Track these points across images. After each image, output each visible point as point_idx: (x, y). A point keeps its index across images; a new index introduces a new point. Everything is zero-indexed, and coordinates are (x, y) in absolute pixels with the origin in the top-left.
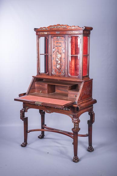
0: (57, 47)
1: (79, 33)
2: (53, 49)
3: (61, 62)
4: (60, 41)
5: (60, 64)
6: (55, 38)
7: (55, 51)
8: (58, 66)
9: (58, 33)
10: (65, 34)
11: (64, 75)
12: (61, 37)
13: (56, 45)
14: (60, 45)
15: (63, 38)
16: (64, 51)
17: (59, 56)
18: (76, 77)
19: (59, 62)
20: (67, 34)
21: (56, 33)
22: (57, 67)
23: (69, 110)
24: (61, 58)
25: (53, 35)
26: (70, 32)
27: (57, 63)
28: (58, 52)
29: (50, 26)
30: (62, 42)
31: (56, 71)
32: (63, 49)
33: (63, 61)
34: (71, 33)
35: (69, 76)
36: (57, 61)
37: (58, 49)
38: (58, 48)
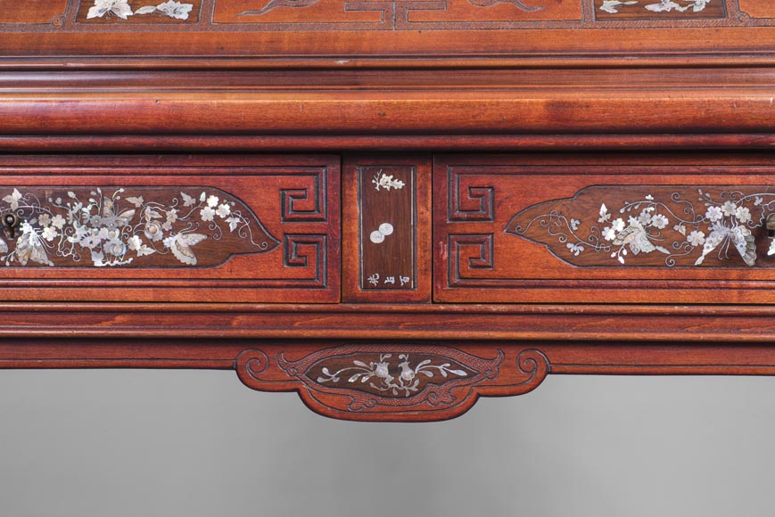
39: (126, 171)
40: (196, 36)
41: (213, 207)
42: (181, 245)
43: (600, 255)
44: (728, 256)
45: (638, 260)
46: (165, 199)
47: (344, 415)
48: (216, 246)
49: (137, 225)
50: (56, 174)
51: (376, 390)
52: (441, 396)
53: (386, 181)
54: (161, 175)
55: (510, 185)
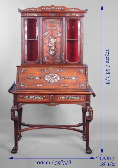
0: (49, 31)
1: (80, 16)
2: (45, 34)
3: (55, 47)
4: (54, 25)
5: (54, 50)
6: (47, 20)
7: (47, 35)
8: (52, 52)
9: (53, 15)
10: (63, 17)
11: (60, 61)
12: (56, 20)
13: (49, 29)
14: (55, 28)
15: (59, 21)
16: (60, 35)
17: (53, 41)
18: (76, 63)
19: (54, 47)
20: (64, 17)
21: (50, 15)
22: (50, 54)
23: (81, 99)
24: (55, 43)
25: (46, 18)
26: (68, 15)
27: (50, 49)
28: (52, 36)
29: (41, 7)
30: (58, 25)
31: (48, 58)
32: (58, 33)
33: (59, 46)
34: (70, 16)
35: (67, 63)
36: (50, 47)
37: (52, 34)
38: (52, 32)
39: (40, 95)
40: (42, 87)
41: (44, 97)
42: (43, 98)
43: (62, 99)
44: (67, 99)
45: (63, 99)
46: (42, 96)
47: (50, 106)
48: (44, 98)
49: (40, 97)
50: (37, 95)
51: (52, 105)
52: (54, 105)
53: (52, 95)
54: (42, 95)
55: (58, 96)
